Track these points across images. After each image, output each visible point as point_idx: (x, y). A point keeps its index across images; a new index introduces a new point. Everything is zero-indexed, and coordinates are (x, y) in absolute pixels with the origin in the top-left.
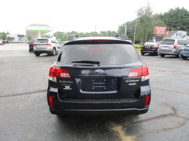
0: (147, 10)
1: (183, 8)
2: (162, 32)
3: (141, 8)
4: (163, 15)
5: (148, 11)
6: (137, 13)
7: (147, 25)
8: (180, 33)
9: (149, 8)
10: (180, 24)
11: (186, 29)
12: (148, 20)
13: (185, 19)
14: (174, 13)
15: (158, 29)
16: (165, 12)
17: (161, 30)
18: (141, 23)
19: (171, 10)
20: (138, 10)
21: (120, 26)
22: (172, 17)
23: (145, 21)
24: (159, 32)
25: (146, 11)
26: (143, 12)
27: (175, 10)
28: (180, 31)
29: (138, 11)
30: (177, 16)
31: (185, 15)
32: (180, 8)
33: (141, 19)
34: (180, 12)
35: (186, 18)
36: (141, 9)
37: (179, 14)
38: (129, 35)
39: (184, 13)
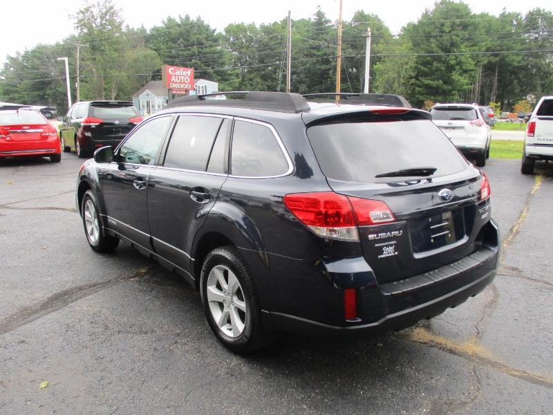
0: (106, 14)
1: (199, 19)
2: (185, 83)
3: (86, 7)
4: (148, 32)
5: (108, 17)
6: (77, 21)
7: (113, 60)
8: (203, 87)
9: (112, 8)
10: (199, 63)
11: (215, 75)
12: (114, 46)
13: (208, 50)
14: (180, 31)
15: (175, 75)
16: (153, 27)
17: (183, 77)
18: (93, 54)
19: (171, 23)
20: (78, 11)
21: (12, 58)
22: (174, 40)
23: (103, 48)
24: (177, 83)
25: (102, 18)
26: (96, 19)
27: (179, 23)
28: (201, 80)
29: (78, 13)
30: (188, 41)
31: (206, 39)
32: (193, 18)
33: (92, 41)
34: (195, 31)
35: (211, 46)
36: (87, 10)
37: (192, 35)
38: (51, 89)
39: (204, 33)
